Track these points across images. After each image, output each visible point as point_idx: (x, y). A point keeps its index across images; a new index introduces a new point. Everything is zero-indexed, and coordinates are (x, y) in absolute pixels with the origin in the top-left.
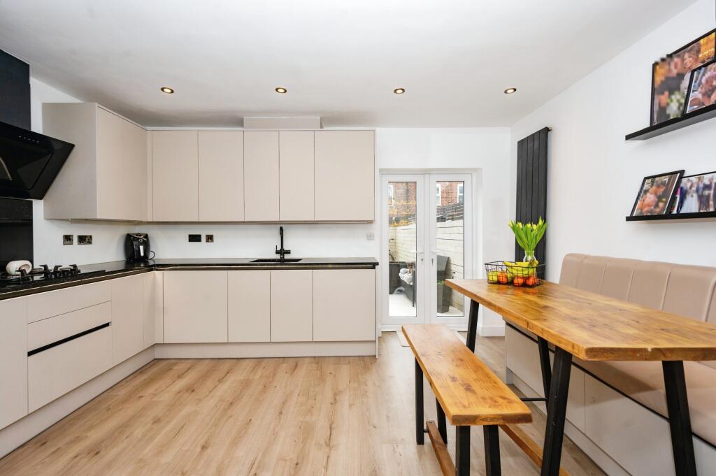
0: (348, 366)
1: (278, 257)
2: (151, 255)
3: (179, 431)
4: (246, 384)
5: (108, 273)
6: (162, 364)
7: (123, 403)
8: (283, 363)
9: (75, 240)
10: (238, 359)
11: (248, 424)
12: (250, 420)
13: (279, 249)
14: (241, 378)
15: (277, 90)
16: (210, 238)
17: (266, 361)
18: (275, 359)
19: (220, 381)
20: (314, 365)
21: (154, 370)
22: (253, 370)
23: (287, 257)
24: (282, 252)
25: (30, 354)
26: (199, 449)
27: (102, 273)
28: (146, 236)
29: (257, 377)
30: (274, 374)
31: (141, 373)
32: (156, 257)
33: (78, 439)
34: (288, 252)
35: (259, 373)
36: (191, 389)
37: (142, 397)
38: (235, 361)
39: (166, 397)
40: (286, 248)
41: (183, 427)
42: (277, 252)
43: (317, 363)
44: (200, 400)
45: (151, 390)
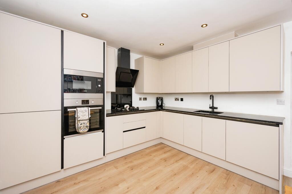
0: (250, 187)
1: (211, 110)
2: (164, 105)
3: (154, 175)
4: (185, 168)
5: (146, 110)
6: (163, 145)
7: (146, 155)
8: (207, 165)
9: (142, 99)
10: (188, 154)
11: (177, 189)
12: (179, 187)
13: (211, 106)
14: (185, 164)
15: (202, 26)
16: (182, 100)
17: (200, 160)
18: (204, 161)
19: (176, 161)
20: (225, 175)
21: (159, 147)
22: (192, 163)
23: (215, 110)
24: (213, 108)
25: (124, 132)
26: (155, 188)
27: (144, 110)
28: (162, 98)
29: (191, 167)
30: (200, 170)
31: (155, 146)
32: (165, 106)
33: (131, 162)
34: (216, 108)
35: (193, 166)
36: (165, 160)
37: (151, 155)
38: (186, 154)
39: (157, 159)
40: (215, 106)
41: (155, 174)
42: (210, 108)
43: (227, 175)
44: (166, 166)
45: (154, 154)
